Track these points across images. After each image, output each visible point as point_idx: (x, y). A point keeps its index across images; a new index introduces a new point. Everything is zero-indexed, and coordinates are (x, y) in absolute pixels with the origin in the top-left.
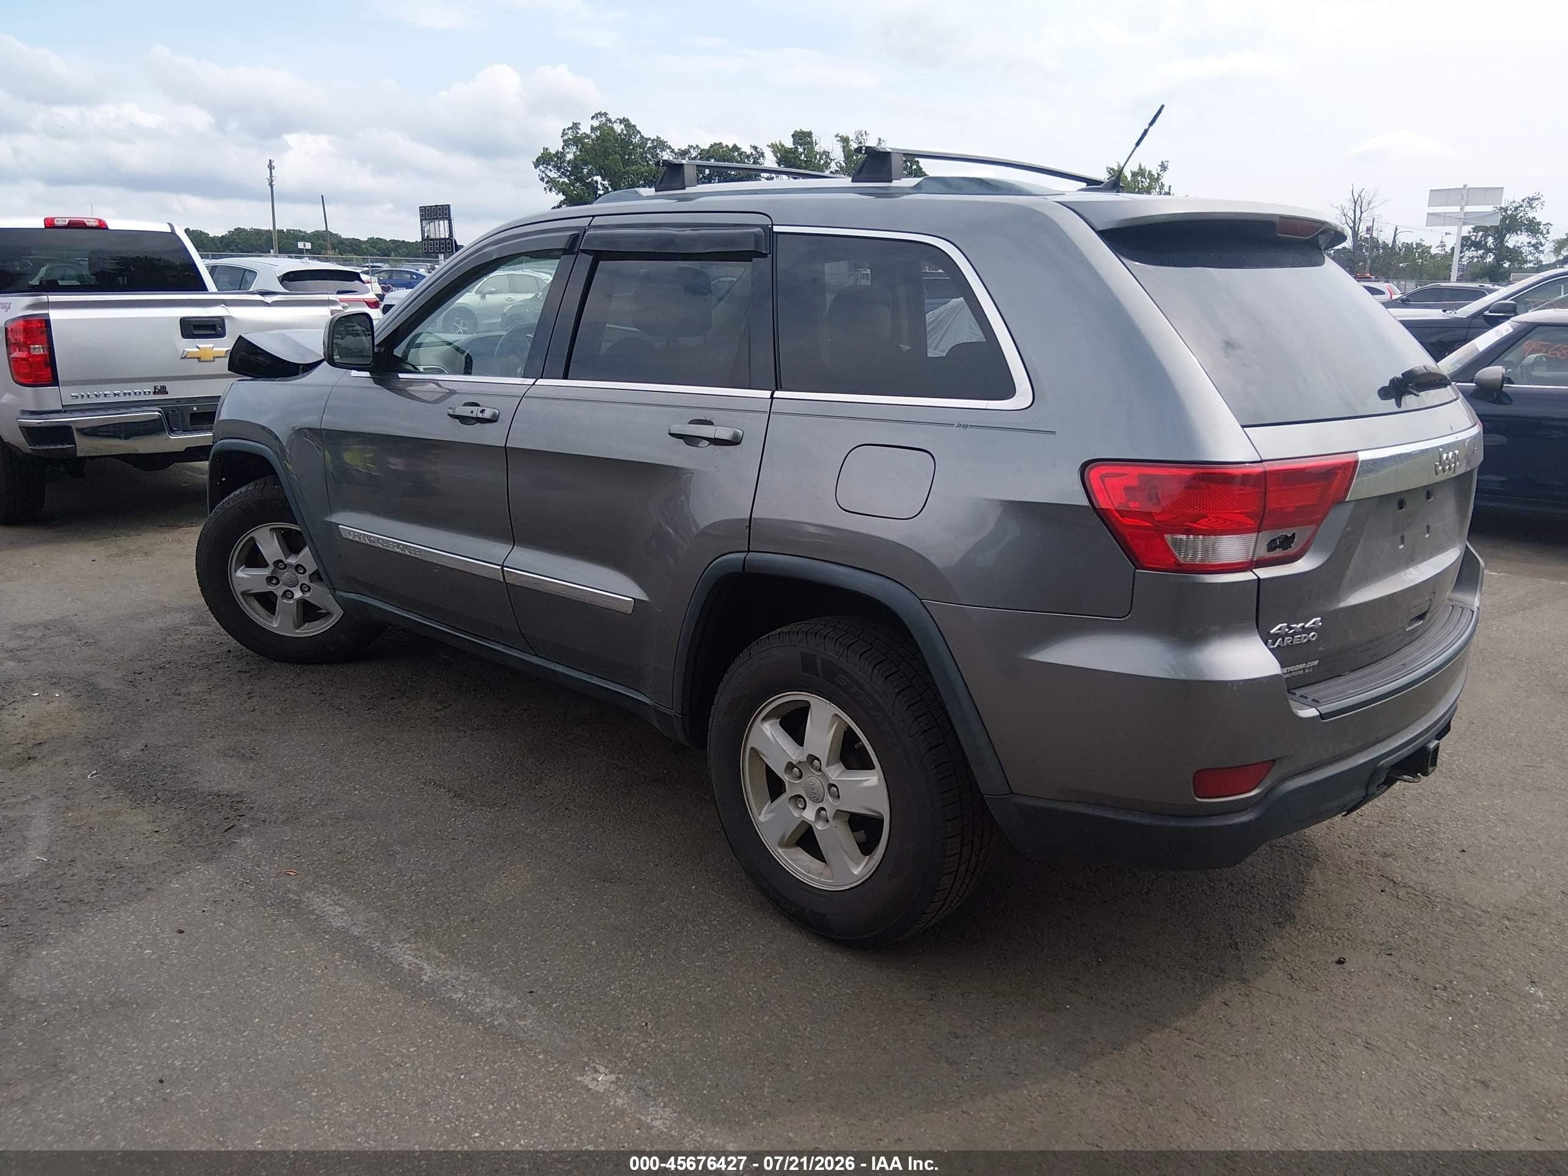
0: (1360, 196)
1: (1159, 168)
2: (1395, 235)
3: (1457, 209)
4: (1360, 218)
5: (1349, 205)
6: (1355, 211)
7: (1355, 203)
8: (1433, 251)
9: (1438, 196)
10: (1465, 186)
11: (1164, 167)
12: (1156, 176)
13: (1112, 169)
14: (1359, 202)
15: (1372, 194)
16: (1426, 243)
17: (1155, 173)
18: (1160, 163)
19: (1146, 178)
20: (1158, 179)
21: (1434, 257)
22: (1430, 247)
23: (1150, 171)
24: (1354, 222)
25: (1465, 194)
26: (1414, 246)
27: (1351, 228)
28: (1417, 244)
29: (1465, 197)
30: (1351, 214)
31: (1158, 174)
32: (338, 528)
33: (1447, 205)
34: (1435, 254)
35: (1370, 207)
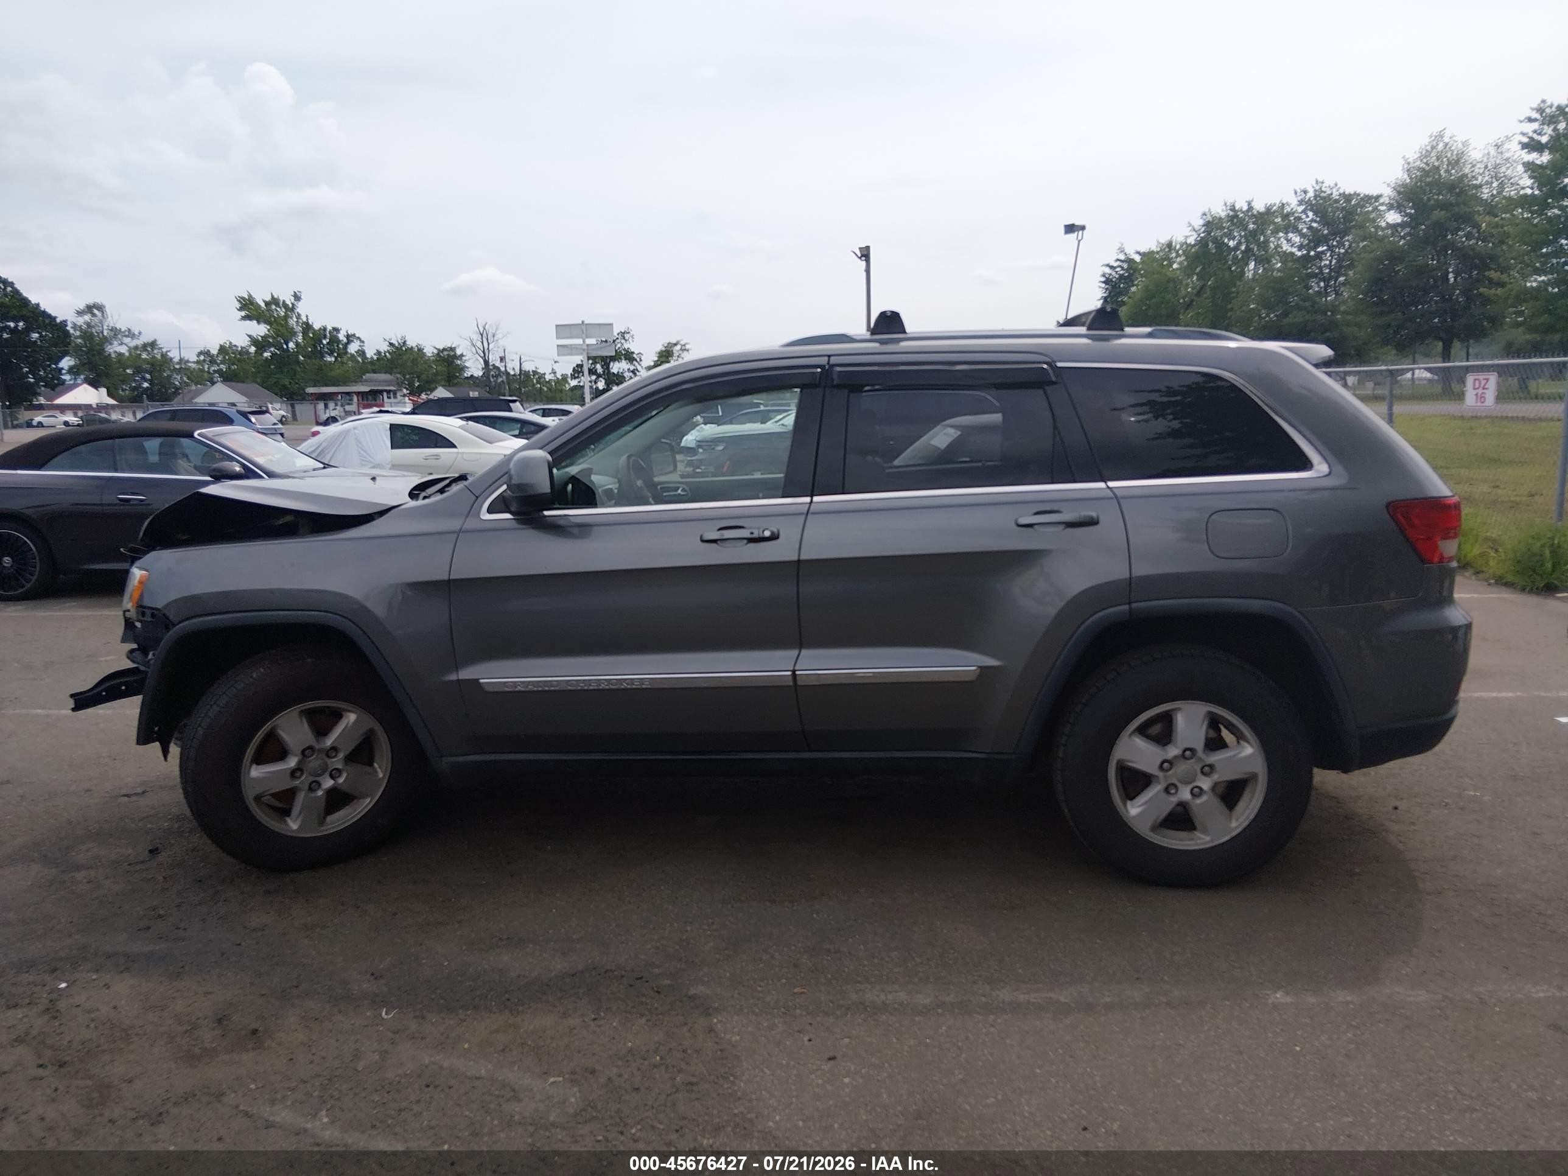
0: (484, 329)
1: (293, 299)
2: (521, 364)
3: (580, 341)
4: (488, 348)
5: (476, 337)
6: (482, 343)
7: (482, 335)
8: (548, 377)
9: (563, 330)
10: (583, 322)
11: (297, 297)
12: (291, 306)
13: (243, 298)
14: (485, 335)
15: (494, 328)
16: (541, 371)
17: (289, 303)
18: (293, 294)
19: (280, 308)
20: (293, 309)
21: (549, 382)
22: (545, 374)
23: (284, 301)
24: (484, 352)
25: (583, 329)
26: (531, 373)
27: (482, 357)
28: (533, 371)
29: (585, 331)
30: (479, 344)
31: (293, 304)
32: (480, 683)
33: (571, 337)
34: (550, 380)
35: (495, 338)
